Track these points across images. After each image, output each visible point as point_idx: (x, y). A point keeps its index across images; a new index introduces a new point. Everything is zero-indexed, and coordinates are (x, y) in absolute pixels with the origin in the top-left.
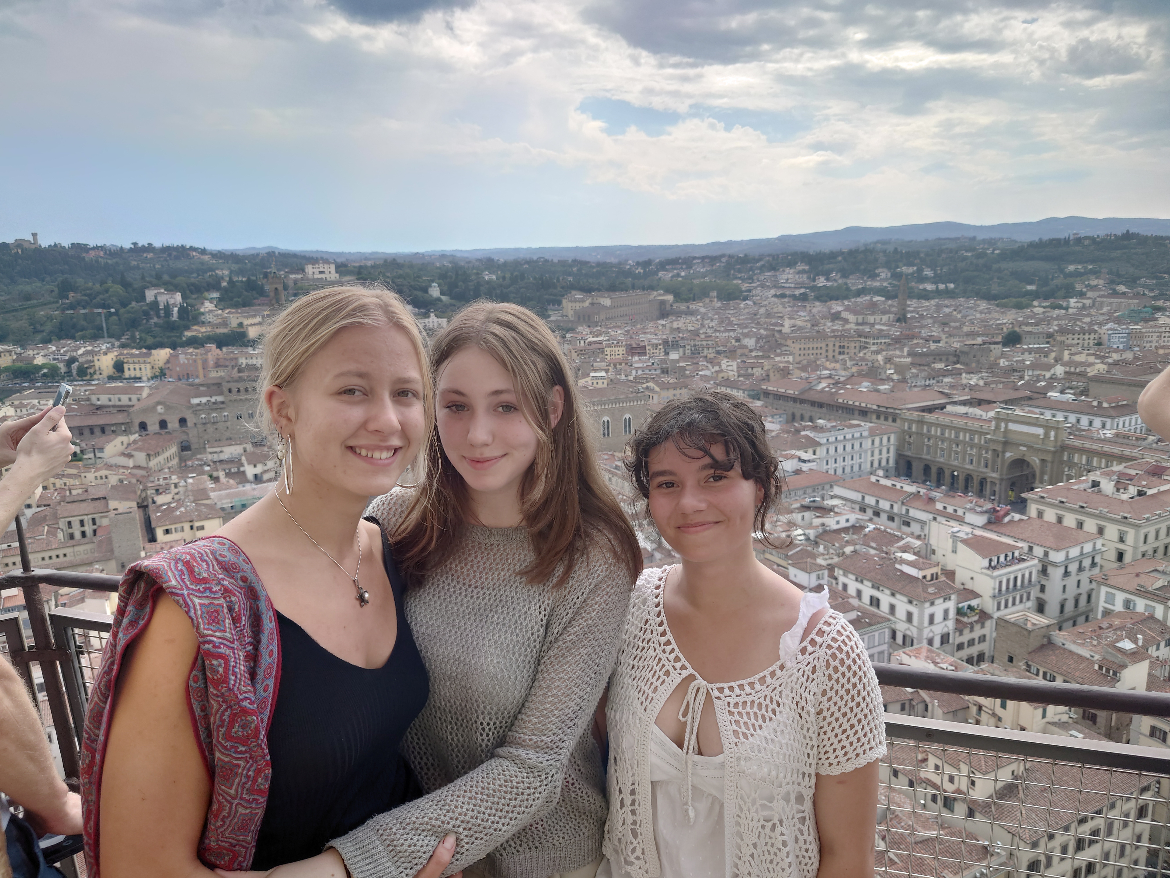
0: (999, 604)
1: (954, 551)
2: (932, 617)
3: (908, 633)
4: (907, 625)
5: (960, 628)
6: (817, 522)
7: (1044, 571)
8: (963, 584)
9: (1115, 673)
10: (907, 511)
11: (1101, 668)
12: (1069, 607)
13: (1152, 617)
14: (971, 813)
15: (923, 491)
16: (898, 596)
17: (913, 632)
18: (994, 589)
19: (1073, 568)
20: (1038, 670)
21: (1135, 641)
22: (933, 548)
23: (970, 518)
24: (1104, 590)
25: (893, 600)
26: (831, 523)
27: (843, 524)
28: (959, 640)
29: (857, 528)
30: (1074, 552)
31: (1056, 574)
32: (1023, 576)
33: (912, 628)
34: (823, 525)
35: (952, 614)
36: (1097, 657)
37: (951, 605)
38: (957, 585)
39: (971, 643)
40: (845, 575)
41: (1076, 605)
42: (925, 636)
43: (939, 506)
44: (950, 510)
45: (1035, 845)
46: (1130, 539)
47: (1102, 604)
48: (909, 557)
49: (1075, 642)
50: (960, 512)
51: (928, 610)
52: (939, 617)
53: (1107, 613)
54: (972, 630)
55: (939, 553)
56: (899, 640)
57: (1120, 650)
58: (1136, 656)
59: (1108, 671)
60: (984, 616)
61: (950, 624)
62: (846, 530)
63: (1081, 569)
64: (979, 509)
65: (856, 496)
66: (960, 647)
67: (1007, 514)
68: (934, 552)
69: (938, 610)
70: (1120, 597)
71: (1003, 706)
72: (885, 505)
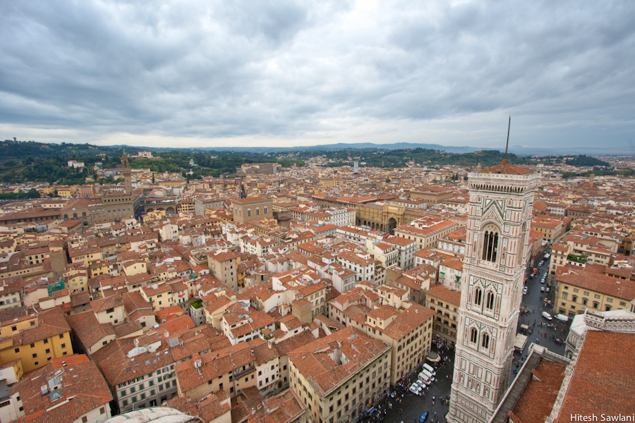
0: (387, 265)
1: (374, 249)
2: (367, 270)
3: (360, 276)
4: (360, 274)
5: (376, 272)
6: (331, 242)
7: (400, 253)
8: (377, 259)
9: (420, 284)
10: (359, 236)
12: (407, 264)
13: (430, 265)
14: (380, 334)
17: (362, 276)
18: (386, 260)
19: (408, 251)
21: (425, 273)
23: (378, 237)
24: (417, 257)
25: (356, 266)
26: (336, 241)
29: (344, 243)
30: (408, 246)
31: (403, 254)
32: (394, 255)
34: (333, 242)
35: (373, 269)
36: (416, 279)
37: (373, 266)
38: (375, 259)
39: (380, 277)
40: (340, 259)
41: (409, 263)
43: (369, 234)
44: (372, 235)
45: (400, 341)
46: (423, 241)
47: (416, 262)
48: (360, 252)
49: (409, 275)
50: (375, 236)
51: (366, 268)
52: (370, 270)
53: (418, 265)
54: (380, 274)
55: (369, 249)
56: (358, 279)
57: (421, 277)
58: (426, 278)
59: (418, 283)
60: (383, 269)
61: (373, 272)
62: (340, 244)
63: (410, 252)
64: (381, 235)
65: (343, 232)
66: (376, 279)
67: (389, 236)
69: (369, 268)
70: (421, 259)
71: (389, 297)
72: (352, 234)
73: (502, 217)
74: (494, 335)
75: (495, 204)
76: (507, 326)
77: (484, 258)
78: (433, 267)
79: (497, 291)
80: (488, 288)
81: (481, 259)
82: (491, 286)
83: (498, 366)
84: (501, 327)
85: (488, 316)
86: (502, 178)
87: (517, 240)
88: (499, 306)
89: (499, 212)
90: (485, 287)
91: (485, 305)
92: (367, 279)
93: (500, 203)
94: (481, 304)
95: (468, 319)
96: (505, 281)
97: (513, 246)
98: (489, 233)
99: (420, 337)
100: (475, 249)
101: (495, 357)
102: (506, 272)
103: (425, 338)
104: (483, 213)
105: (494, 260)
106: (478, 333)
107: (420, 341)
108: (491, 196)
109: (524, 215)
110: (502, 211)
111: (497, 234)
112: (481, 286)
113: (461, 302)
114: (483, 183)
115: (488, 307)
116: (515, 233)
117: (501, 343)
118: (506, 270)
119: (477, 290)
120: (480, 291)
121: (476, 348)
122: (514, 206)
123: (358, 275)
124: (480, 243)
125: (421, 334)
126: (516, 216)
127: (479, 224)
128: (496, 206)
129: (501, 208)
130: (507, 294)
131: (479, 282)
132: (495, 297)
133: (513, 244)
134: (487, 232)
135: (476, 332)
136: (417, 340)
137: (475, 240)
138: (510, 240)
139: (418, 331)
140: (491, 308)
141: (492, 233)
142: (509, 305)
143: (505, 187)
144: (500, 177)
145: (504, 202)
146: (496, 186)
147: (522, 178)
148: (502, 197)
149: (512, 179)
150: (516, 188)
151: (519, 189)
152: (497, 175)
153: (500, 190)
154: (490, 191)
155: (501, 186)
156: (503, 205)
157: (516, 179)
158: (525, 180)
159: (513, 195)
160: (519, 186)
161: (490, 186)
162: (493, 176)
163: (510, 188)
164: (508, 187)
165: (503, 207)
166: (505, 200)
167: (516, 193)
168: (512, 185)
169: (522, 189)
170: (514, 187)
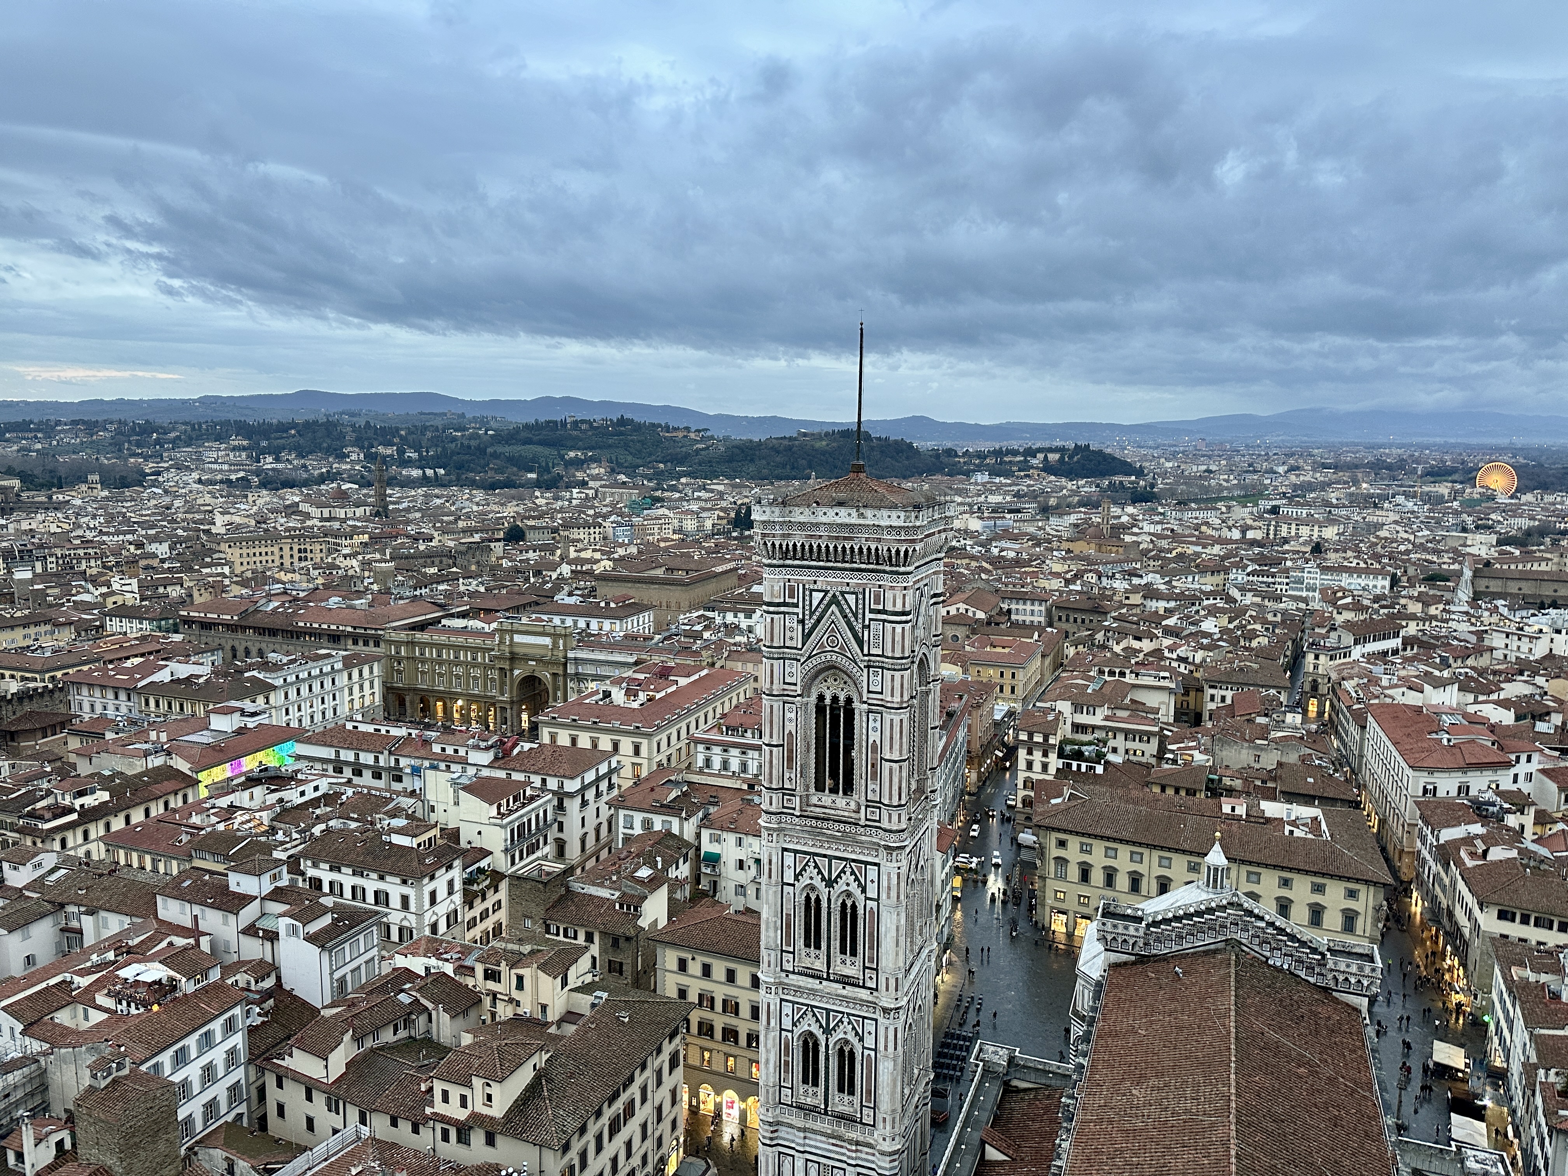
0: (513, 857)
1: (457, 803)
2: (433, 895)
3: (405, 923)
4: (402, 915)
5: (469, 900)
6: (272, 798)
7: (560, 807)
8: (469, 843)
9: (636, 909)
10: (397, 761)
11: (621, 907)
12: (591, 841)
13: (669, 834)
14: (490, 1141)
15: (414, 733)
16: (388, 878)
17: (412, 921)
18: (506, 840)
19: (590, 795)
20: (558, 928)
21: (653, 866)
22: (431, 803)
23: (476, 757)
24: (622, 813)
25: (381, 885)
26: (292, 796)
27: (310, 795)
28: (469, 916)
29: (329, 799)
30: (590, 776)
31: (573, 806)
32: (537, 816)
33: (409, 916)
34: (281, 800)
35: (458, 885)
36: (617, 894)
37: (457, 874)
38: (463, 844)
39: (484, 915)
40: (315, 865)
41: (598, 839)
42: (427, 923)
43: (436, 748)
44: (450, 751)
45: (566, 1148)
46: (644, 750)
47: (622, 831)
48: (400, 822)
49: (594, 884)
50: (462, 752)
51: (428, 887)
52: (442, 893)
53: (627, 839)
54: (484, 899)
55: (439, 808)
56: (395, 937)
57: (640, 882)
58: (653, 883)
59: (629, 908)
60: (496, 877)
61: (458, 898)
62: (315, 803)
63: (598, 795)
64: (483, 744)
65: (328, 753)
66: (471, 923)
67: (515, 745)
68: (433, 809)
69: (440, 884)
70: (638, 818)
71: (520, 986)
72: (367, 758)
73: (860, 643)
74: (869, 1042)
75: (838, 604)
76: (903, 1003)
77: (820, 788)
78: (679, 839)
79: (864, 891)
80: (841, 887)
81: (812, 790)
82: (848, 877)
83: (887, 1147)
84: (886, 1011)
85: (845, 981)
86: (847, 520)
87: (905, 715)
88: (875, 942)
89: (852, 628)
90: (830, 883)
91: (836, 944)
92: (434, 927)
93: (851, 599)
94: (824, 945)
95: (787, 1009)
96: (883, 853)
97: (896, 736)
98: (828, 701)
99: (643, 1113)
100: (790, 759)
101: (879, 1117)
102: (885, 824)
103: (659, 1109)
104: (806, 637)
105: (849, 788)
106: (822, 1049)
107: (644, 1126)
108: (823, 580)
109: (920, 633)
110: (858, 627)
111: (849, 700)
112: (817, 882)
113: (764, 952)
114: (798, 538)
115: (843, 951)
116: (897, 693)
117: (891, 1065)
118: (885, 814)
119: (808, 898)
120: (818, 900)
121: (819, 1101)
122: (889, 607)
123: (395, 918)
124: (806, 738)
125: (644, 1100)
126: (898, 638)
127: (796, 672)
128: (842, 611)
129: (855, 615)
130: (894, 894)
131: (811, 870)
132: (860, 911)
133: (897, 729)
134: (821, 698)
135: (816, 1045)
136: (632, 1128)
137: (790, 727)
138: (887, 717)
139: (634, 1090)
140: (854, 953)
141: (835, 699)
142: (902, 931)
143: (861, 549)
144: (845, 516)
145: (860, 596)
146: (836, 547)
147: (902, 518)
148: (856, 581)
149: (876, 523)
150: (889, 550)
151: (898, 552)
152: (836, 510)
153: (848, 558)
154: (821, 564)
155: (848, 547)
156: (861, 606)
157: (888, 523)
158: (911, 524)
159: (885, 572)
160: (897, 545)
161: (819, 546)
162: (825, 514)
163: (873, 551)
164: (869, 549)
165: (861, 611)
166: (864, 590)
167: (891, 565)
168: (879, 540)
169: (906, 551)
170: (885, 549)
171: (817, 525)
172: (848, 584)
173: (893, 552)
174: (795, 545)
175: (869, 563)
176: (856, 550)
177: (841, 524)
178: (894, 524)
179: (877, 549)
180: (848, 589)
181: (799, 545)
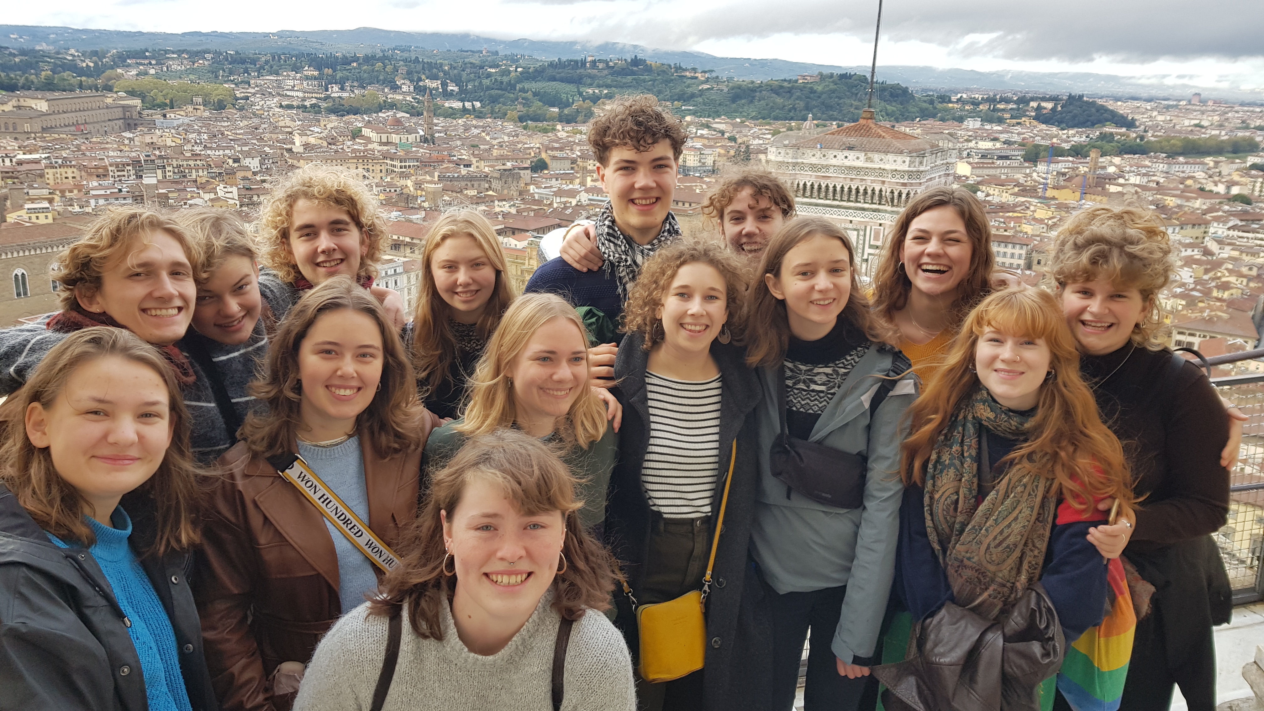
86: (857, 164)
143: (865, 190)
144: (855, 159)
145: (862, 233)
146: (842, 187)
147: (907, 163)
148: (858, 219)
149: (882, 166)
150: (892, 192)
151: (900, 195)
152: (846, 153)
153: (853, 198)
154: (828, 202)
155: (854, 188)
156: (861, 242)
157: (894, 168)
158: (915, 169)
159: (886, 211)
160: (901, 188)
161: (827, 186)
162: (835, 156)
163: (877, 192)
164: (873, 190)
165: (861, 246)
166: (866, 227)
167: (893, 206)
168: (883, 182)
169: (908, 194)
170: (889, 190)
171: (827, 167)
172: (851, 222)
173: (896, 194)
174: (805, 185)
175: (872, 203)
176: (861, 191)
177: (850, 167)
178: (899, 168)
179: (881, 191)
180: (850, 226)
181: (809, 184)
